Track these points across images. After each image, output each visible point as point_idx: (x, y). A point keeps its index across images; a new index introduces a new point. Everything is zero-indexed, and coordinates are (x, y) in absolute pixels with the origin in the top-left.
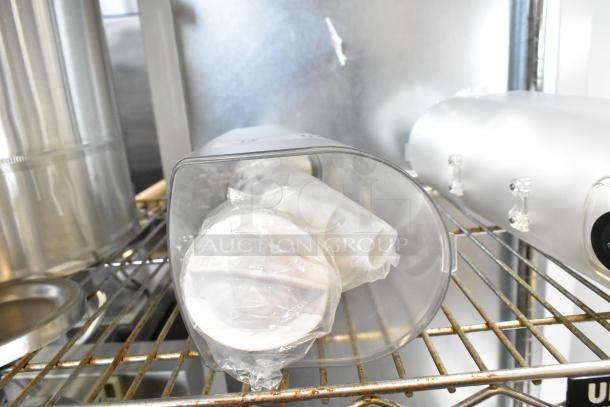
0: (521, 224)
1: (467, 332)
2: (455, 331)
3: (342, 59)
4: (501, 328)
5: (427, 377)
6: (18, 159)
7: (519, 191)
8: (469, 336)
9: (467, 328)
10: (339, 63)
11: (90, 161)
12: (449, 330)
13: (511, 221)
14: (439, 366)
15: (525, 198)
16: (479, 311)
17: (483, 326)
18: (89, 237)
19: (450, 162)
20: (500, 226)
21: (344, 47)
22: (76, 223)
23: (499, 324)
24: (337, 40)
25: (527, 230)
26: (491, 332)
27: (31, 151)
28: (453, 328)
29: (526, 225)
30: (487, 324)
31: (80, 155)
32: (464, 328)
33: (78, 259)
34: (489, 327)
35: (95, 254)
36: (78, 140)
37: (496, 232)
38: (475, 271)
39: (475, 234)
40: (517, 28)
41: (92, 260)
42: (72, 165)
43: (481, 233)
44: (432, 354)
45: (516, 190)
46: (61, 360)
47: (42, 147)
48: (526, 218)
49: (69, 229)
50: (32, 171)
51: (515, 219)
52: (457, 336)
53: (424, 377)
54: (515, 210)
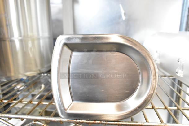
0: (180, 74)
1: (157, 109)
2: (153, 108)
3: (124, 18)
4: (170, 109)
5: (141, 122)
6: (20, 38)
7: (181, 62)
8: (158, 110)
9: (157, 107)
10: (123, 19)
11: (41, 42)
12: (151, 107)
13: (177, 73)
14: (146, 119)
15: (183, 65)
16: (162, 102)
17: (163, 107)
18: (39, 65)
19: (157, 52)
20: (173, 75)
21: (125, 14)
22: (35, 60)
23: (169, 108)
24: (123, 12)
25: (183, 76)
26: (166, 110)
27: (24, 36)
28: (152, 107)
29: (183, 74)
30: (165, 107)
31: (39, 39)
32: (156, 107)
33: (34, 71)
34: (166, 108)
35: (40, 70)
36: (38, 35)
37: (171, 78)
38: (162, 89)
39: (163, 77)
40: (184, 11)
41: (39, 72)
42: (36, 42)
43: (165, 78)
44: (144, 114)
45: (180, 62)
46: (22, 101)
47: (28, 35)
48: (183, 72)
49: (33, 62)
50: (24, 42)
51: (178, 72)
52: (153, 110)
53: (140, 122)
54: (179, 69)
